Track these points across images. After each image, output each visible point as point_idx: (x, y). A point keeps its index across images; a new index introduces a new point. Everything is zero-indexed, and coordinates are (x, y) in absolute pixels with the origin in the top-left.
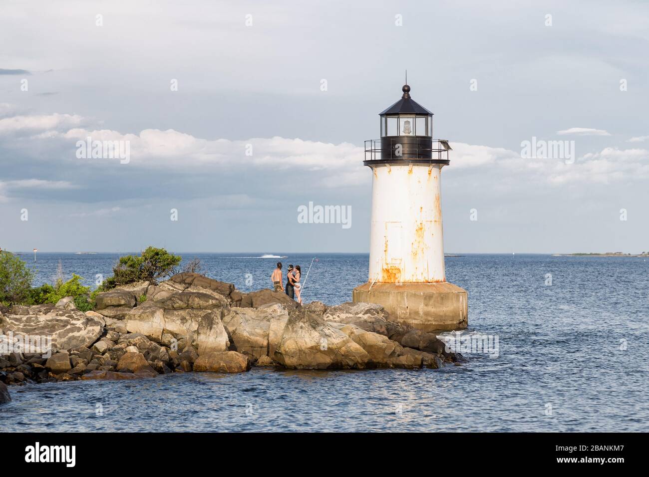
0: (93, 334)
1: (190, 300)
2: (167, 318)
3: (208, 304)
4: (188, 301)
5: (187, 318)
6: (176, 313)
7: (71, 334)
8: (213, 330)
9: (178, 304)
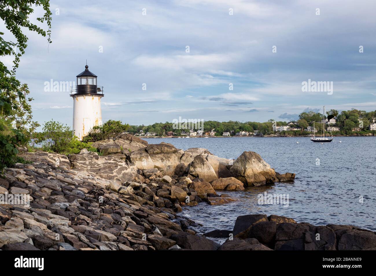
0: (134, 171)
1: (163, 148)
2: (153, 159)
3: (172, 150)
4: (162, 149)
5: (164, 158)
6: (157, 156)
7: (123, 172)
8: (205, 165)
9: (157, 151)
